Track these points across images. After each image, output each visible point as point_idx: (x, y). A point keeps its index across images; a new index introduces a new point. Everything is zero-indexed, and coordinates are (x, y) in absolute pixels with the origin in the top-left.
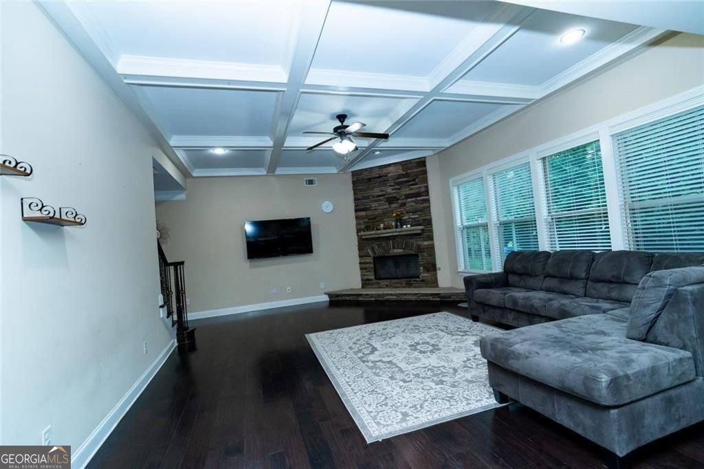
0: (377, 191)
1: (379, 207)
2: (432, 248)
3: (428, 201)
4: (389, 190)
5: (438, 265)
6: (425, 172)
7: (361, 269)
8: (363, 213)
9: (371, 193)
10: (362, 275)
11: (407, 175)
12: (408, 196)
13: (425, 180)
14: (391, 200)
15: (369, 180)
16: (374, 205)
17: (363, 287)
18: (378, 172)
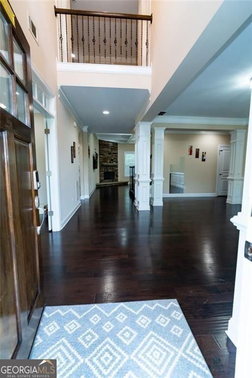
0: (106, 149)
1: (107, 155)
2: (117, 169)
3: (117, 156)
4: (109, 150)
5: (119, 175)
6: (117, 147)
7: (100, 176)
8: (102, 156)
9: (104, 149)
10: (100, 178)
11: (114, 147)
12: (114, 153)
13: (117, 150)
14: (110, 154)
15: (105, 145)
16: (105, 154)
17: (100, 182)
18: (107, 143)
